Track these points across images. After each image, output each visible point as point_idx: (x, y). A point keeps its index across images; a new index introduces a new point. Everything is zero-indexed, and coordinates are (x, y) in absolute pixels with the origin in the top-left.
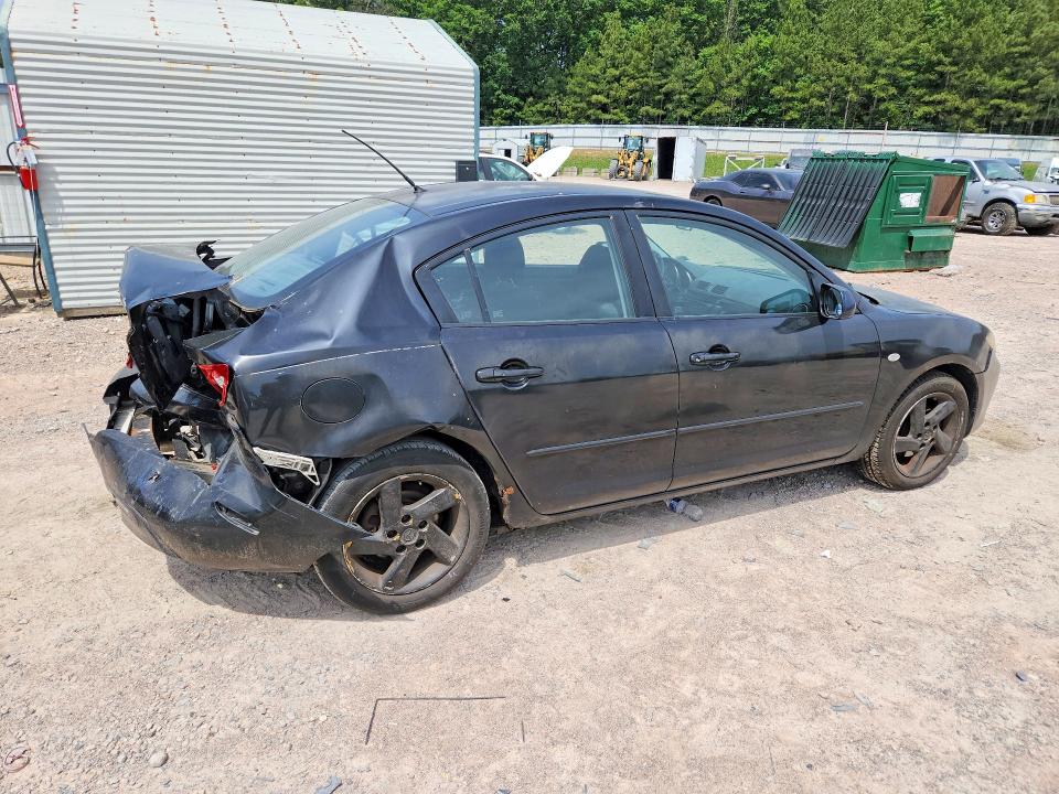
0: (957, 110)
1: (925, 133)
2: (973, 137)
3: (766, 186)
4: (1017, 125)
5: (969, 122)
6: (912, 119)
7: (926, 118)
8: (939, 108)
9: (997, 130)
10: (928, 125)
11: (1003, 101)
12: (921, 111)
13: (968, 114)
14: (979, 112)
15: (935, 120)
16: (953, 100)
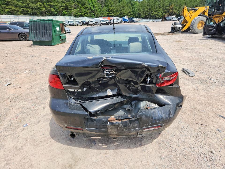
0: (15, 10)
1: (10, 16)
2: (21, 16)
3: (8, 29)
4: (29, 13)
5: (19, 13)
6: (5, 12)
7: (8, 12)
8: (11, 10)
9: (25, 14)
10: (10, 14)
11: (24, 8)
12: (7, 10)
13: (18, 11)
14: (20, 11)
15: (11, 12)
16: (13, 8)
